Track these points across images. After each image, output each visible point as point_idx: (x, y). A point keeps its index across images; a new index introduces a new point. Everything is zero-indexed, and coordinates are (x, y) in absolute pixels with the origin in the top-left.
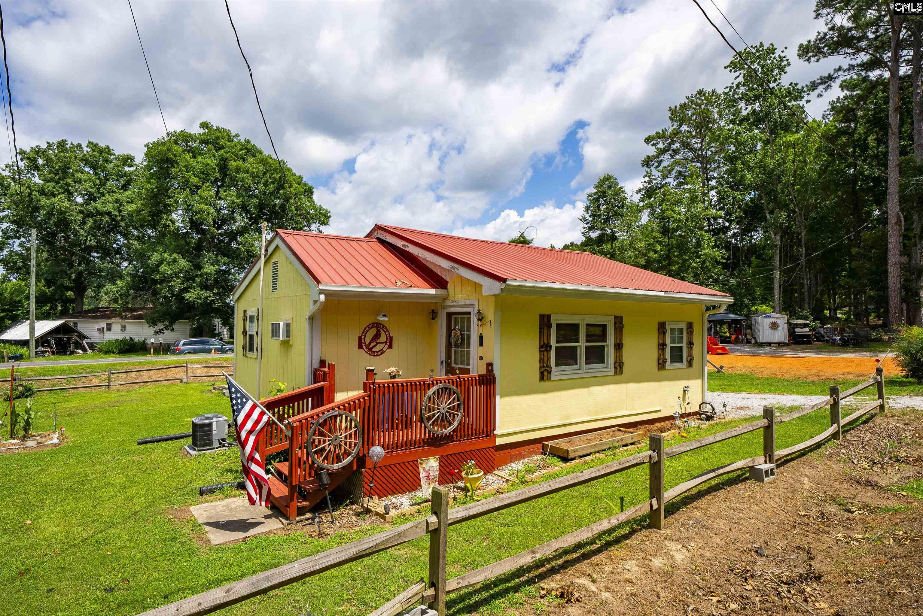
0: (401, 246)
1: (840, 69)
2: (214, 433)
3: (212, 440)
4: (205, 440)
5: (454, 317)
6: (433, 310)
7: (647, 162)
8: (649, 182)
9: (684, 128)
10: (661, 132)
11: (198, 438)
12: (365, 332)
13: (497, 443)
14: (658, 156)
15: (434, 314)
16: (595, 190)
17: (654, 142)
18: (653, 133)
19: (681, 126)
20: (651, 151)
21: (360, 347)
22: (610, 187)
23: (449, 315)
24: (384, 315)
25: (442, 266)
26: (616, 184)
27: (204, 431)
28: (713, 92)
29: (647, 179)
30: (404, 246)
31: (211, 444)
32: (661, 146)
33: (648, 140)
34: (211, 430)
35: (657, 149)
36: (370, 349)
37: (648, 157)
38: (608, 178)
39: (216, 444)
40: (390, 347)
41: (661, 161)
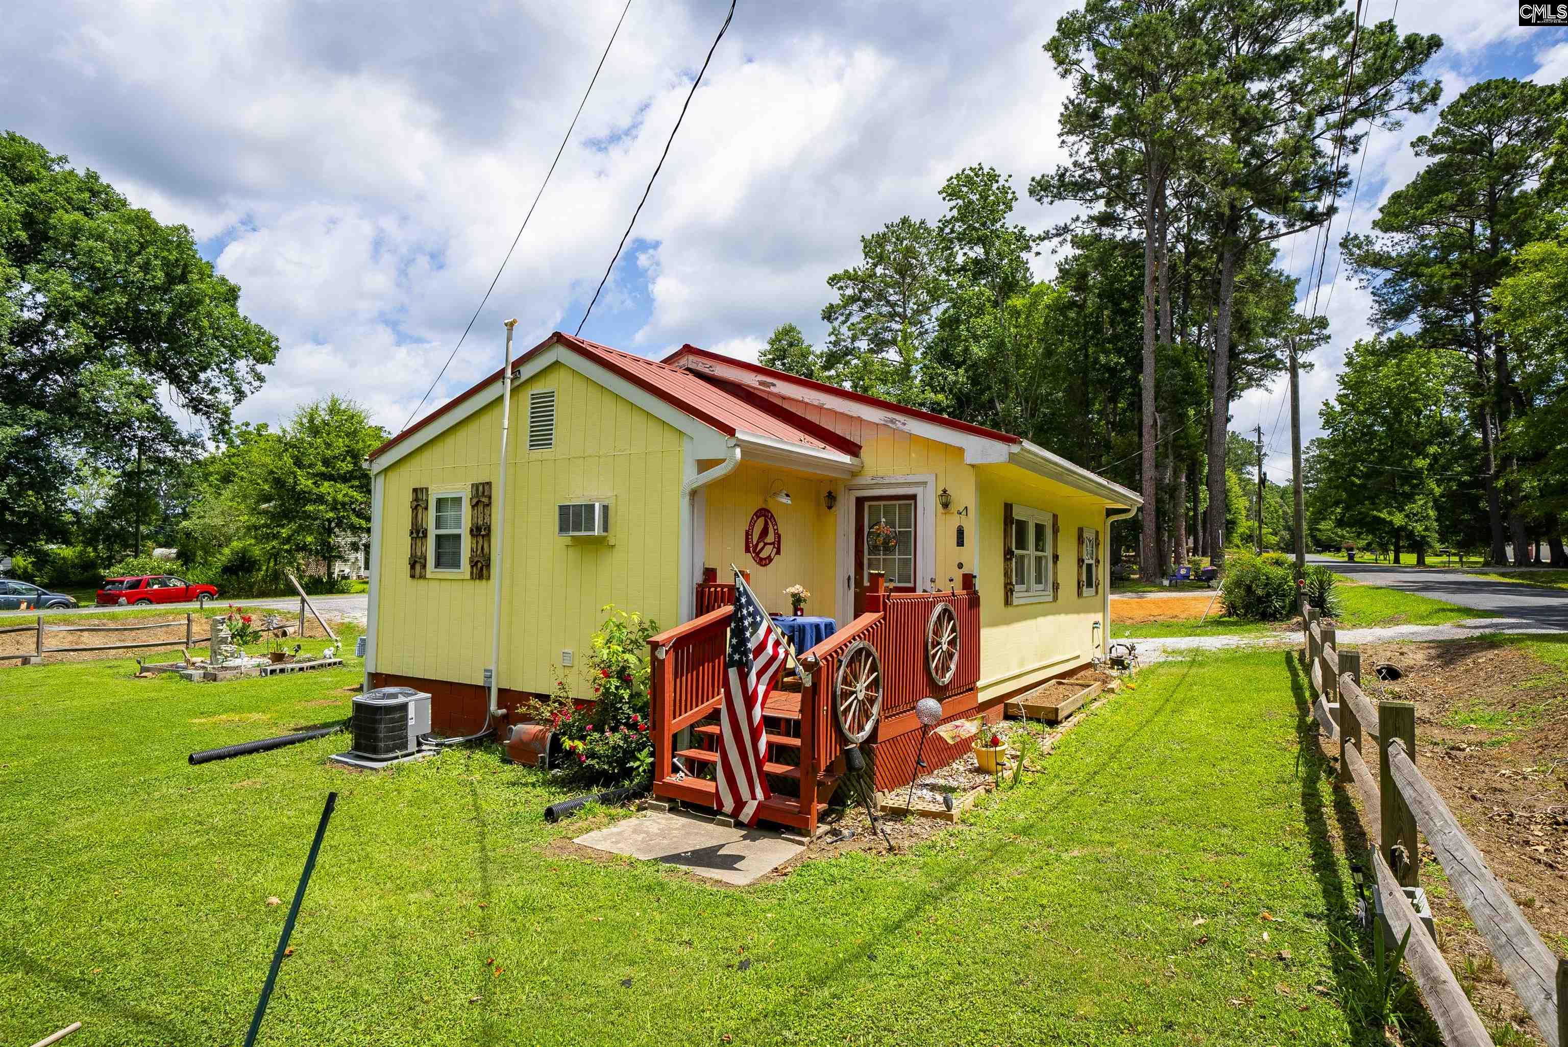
0: (756, 385)
1: (1078, 218)
2: (411, 723)
3: (406, 737)
4: (393, 738)
5: (867, 504)
6: (830, 493)
7: (829, 314)
8: (836, 344)
9: (879, 270)
10: (851, 271)
11: (382, 735)
12: (752, 525)
13: (980, 701)
14: (844, 307)
15: (831, 499)
16: (768, 347)
17: (841, 284)
18: (840, 272)
19: (875, 265)
20: (834, 296)
21: (747, 550)
22: (791, 345)
23: (860, 502)
24: (787, 495)
25: (864, 417)
26: (800, 341)
27: (393, 721)
28: (922, 222)
29: (833, 338)
30: (761, 383)
31: (404, 746)
32: (849, 292)
33: (833, 280)
34: (405, 718)
35: (843, 296)
36: (758, 554)
37: (831, 305)
38: (788, 331)
39: (412, 747)
40: (778, 552)
41: (850, 314)
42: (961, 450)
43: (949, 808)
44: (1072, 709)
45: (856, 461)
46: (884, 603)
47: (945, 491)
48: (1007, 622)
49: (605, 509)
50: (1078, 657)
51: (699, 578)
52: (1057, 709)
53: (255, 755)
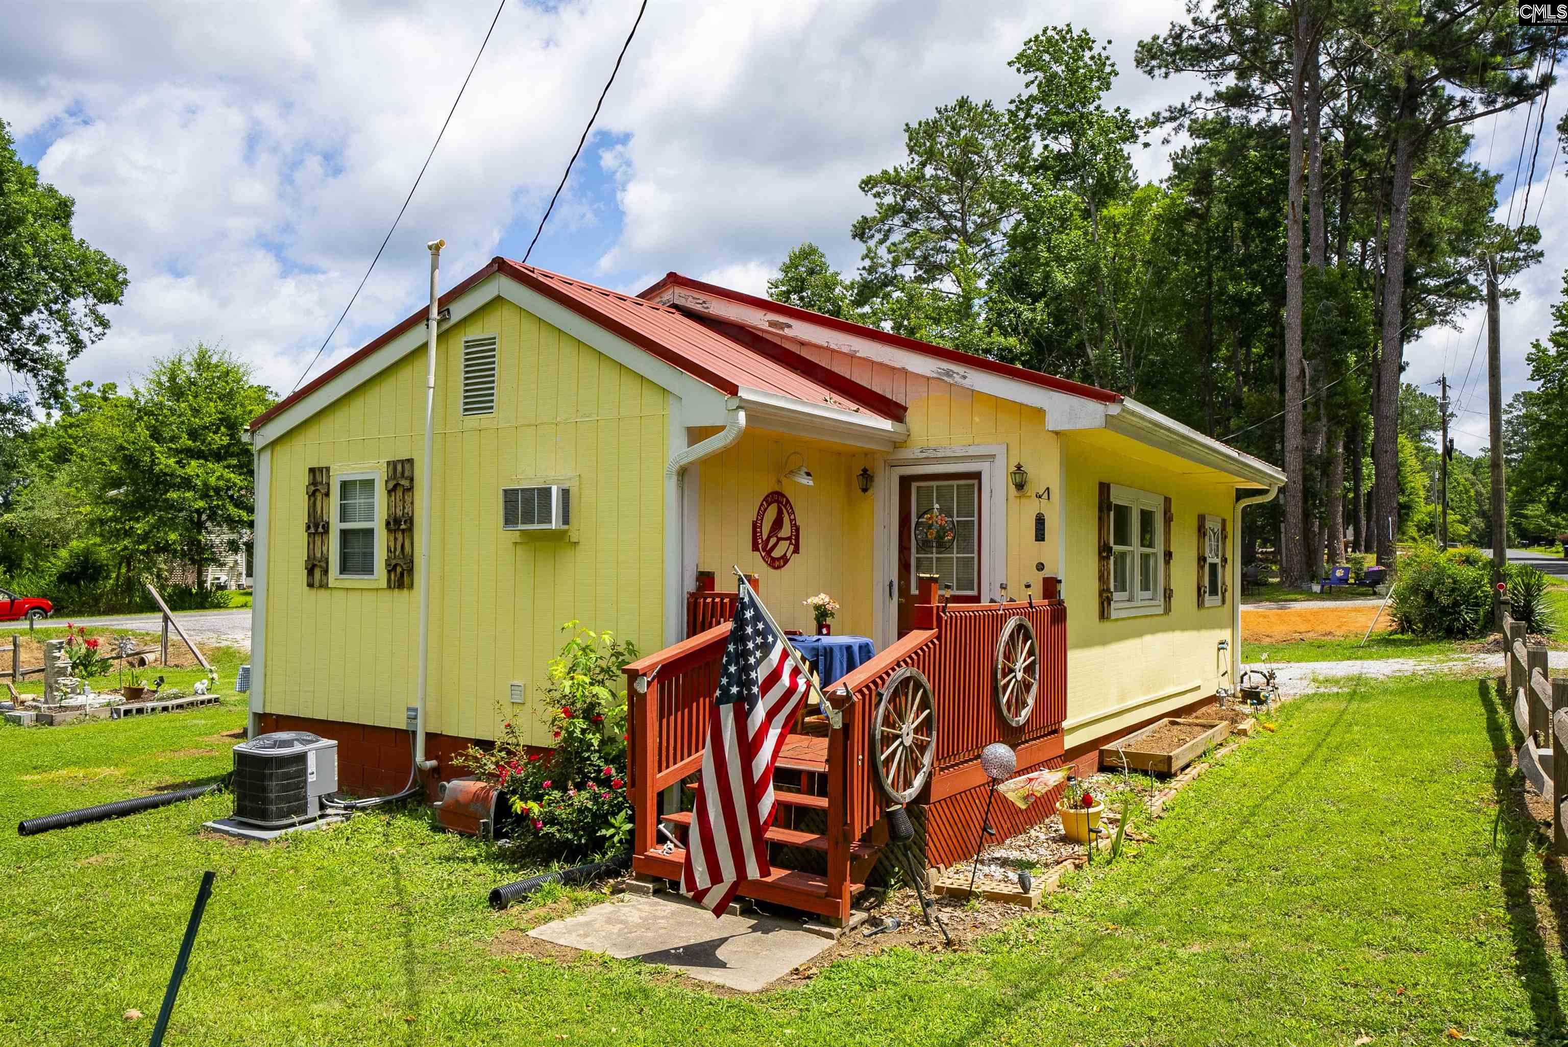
0: (765, 326)
1: (1199, 97)
2: (311, 779)
3: (305, 797)
4: (288, 800)
5: (914, 485)
6: (865, 471)
7: (862, 231)
8: (871, 270)
9: (929, 171)
10: (892, 172)
11: (273, 796)
12: (761, 513)
13: (1067, 747)
14: (882, 221)
15: (866, 479)
16: (780, 276)
17: (878, 189)
18: (876, 172)
19: (923, 165)
20: (869, 207)
21: (755, 547)
22: (811, 272)
23: (905, 482)
24: (808, 474)
25: (910, 368)
26: (823, 267)
27: (287, 776)
28: (988, 105)
29: (867, 263)
30: (772, 324)
31: (303, 810)
32: (889, 200)
33: (867, 184)
34: (303, 772)
35: (880, 205)
36: (769, 552)
37: (865, 219)
38: (808, 253)
39: (313, 810)
40: (796, 550)
41: (890, 230)
42: (1040, 413)
43: (1026, 889)
44: (1191, 757)
45: (899, 427)
46: (938, 616)
47: (1019, 467)
48: (1103, 641)
49: (565, 494)
50: (1198, 688)
51: (691, 585)
52: (1170, 758)
53: (106, 823)
